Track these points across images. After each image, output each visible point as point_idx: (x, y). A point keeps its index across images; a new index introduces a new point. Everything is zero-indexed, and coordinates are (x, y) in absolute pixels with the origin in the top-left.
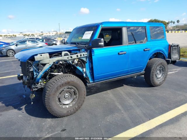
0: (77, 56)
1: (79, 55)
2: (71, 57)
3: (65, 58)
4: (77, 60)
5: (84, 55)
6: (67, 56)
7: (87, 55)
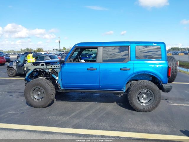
0: (51, 67)
1: (53, 66)
2: (46, 67)
3: (42, 67)
4: (51, 70)
5: (57, 67)
6: (43, 66)
7: (59, 67)
